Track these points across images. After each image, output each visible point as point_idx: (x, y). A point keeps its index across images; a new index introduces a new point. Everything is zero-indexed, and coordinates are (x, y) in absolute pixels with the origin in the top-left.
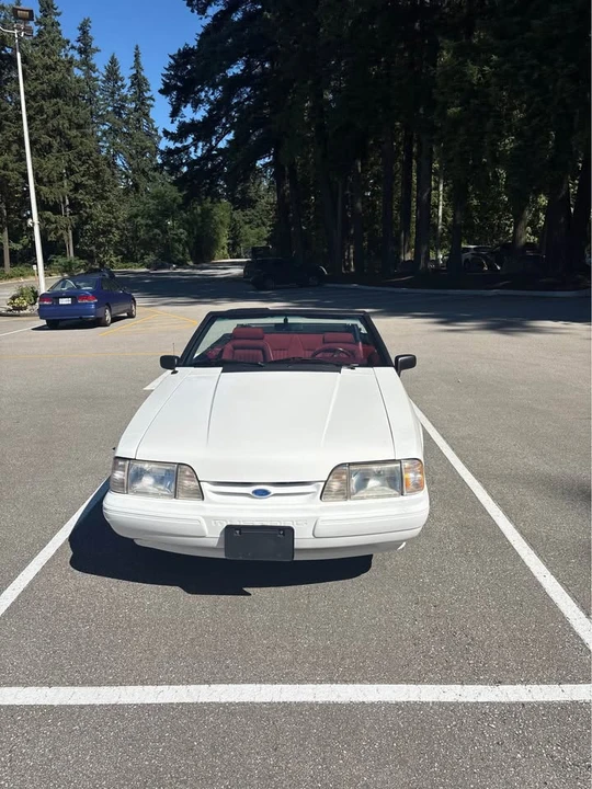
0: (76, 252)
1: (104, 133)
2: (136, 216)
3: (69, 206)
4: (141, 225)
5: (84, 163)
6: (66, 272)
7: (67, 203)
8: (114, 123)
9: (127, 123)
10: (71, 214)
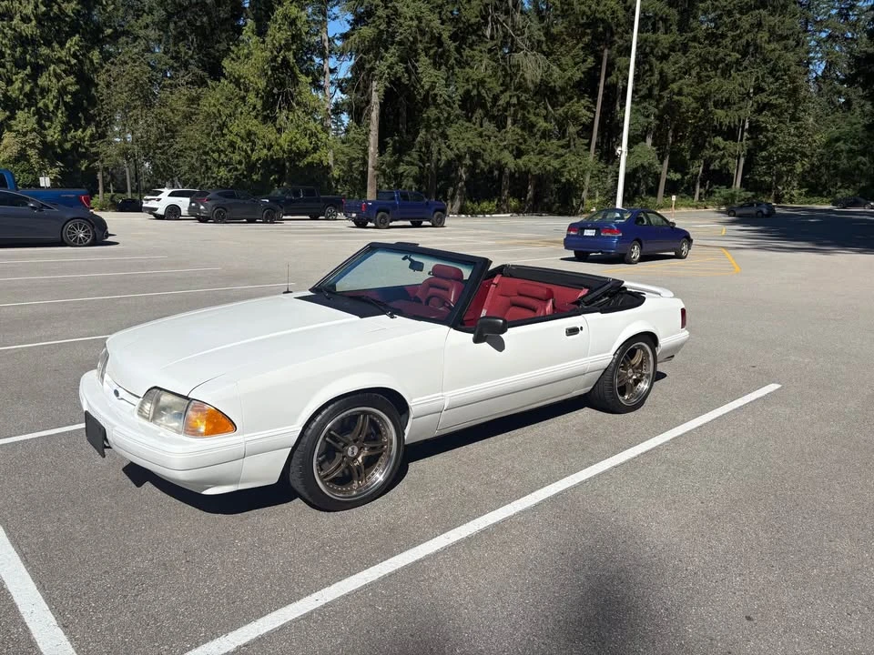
0: (744, 183)
1: (819, 42)
2: (837, 140)
3: (749, 131)
4: (842, 151)
5: (777, 80)
6: (725, 204)
7: (747, 126)
8: (835, 29)
9: (854, 26)
10: (748, 139)
